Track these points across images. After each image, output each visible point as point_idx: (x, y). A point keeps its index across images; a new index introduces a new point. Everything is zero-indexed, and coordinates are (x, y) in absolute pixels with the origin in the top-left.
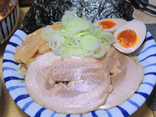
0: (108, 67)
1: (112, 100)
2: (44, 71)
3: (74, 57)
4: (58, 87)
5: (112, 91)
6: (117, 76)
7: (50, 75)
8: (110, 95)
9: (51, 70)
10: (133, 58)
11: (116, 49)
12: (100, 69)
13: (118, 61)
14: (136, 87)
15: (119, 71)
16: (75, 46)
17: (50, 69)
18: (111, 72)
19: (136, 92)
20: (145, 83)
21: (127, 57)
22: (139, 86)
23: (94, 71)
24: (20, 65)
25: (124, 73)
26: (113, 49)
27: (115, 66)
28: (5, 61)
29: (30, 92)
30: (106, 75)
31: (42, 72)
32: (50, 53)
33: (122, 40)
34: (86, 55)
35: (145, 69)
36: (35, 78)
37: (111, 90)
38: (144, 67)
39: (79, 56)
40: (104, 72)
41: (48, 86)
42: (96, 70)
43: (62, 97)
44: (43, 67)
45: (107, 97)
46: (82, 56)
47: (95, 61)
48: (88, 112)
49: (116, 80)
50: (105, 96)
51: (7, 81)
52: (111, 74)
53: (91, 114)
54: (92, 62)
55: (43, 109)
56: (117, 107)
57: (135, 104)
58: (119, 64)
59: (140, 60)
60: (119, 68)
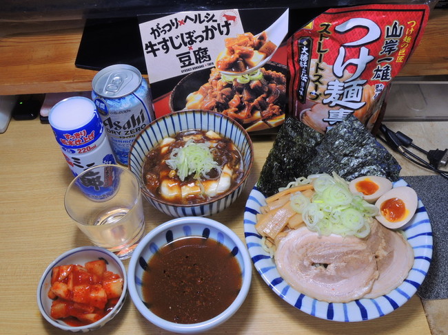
0: (372, 248)
1: (379, 288)
2: (298, 250)
3: (332, 235)
4: (316, 269)
5: (379, 277)
6: (383, 259)
7: (305, 255)
8: (376, 282)
9: (307, 250)
10: (399, 234)
11: (378, 222)
12: (364, 251)
13: (383, 241)
14: (406, 274)
15: (385, 254)
16: (334, 221)
17: (305, 248)
18: (377, 254)
19: (405, 280)
20: (416, 270)
21: (393, 233)
22: (409, 272)
23: (357, 254)
24: (264, 239)
25: (391, 256)
26: (376, 223)
27: (380, 247)
28: (247, 234)
29: (283, 275)
30: (371, 258)
31: (296, 251)
32: (304, 229)
33: (387, 211)
34: (347, 234)
35: (415, 250)
36: (288, 257)
37: (377, 277)
38: (413, 248)
39: (340, 234)
40: (368, 255)
41: (304, 269)
42: (359, 252)
43: (321, 281)
44: (296, 245)
45: (373, 285)
46: (343, 235)
47: (358, 240)
48: (352, 301)
49: (383, 264)
50: (371, 282)
51: (257, 261)
52: (376, 257)
53: (355, 302)
54: (354, 243)
55: (302, 296)
56: (385, 296)
57: (404, 294)
58: (384, 244)
59: (408, 237)
60: (385, 249)
